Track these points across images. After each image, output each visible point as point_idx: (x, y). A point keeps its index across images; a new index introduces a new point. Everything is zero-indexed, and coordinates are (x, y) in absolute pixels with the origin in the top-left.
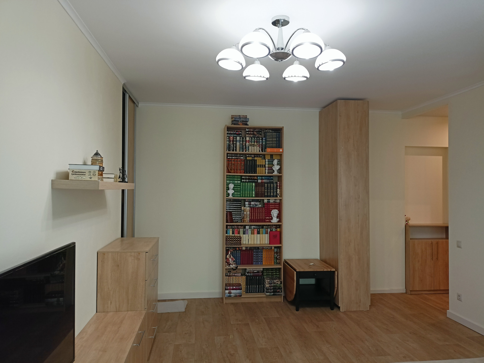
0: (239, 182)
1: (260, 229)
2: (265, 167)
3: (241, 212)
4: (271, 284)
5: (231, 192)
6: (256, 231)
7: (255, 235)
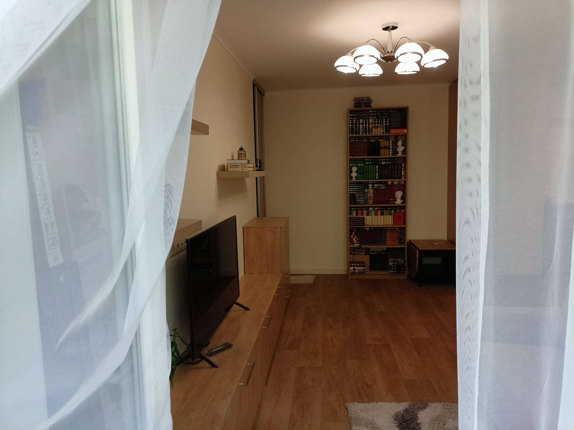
0: (362, 165)
1: (384, 211)
2: (389, 149)
3: (364, 194)
4: (395, 262)
5: (354, 175)
6: (379, 212)
7: (379, 216)
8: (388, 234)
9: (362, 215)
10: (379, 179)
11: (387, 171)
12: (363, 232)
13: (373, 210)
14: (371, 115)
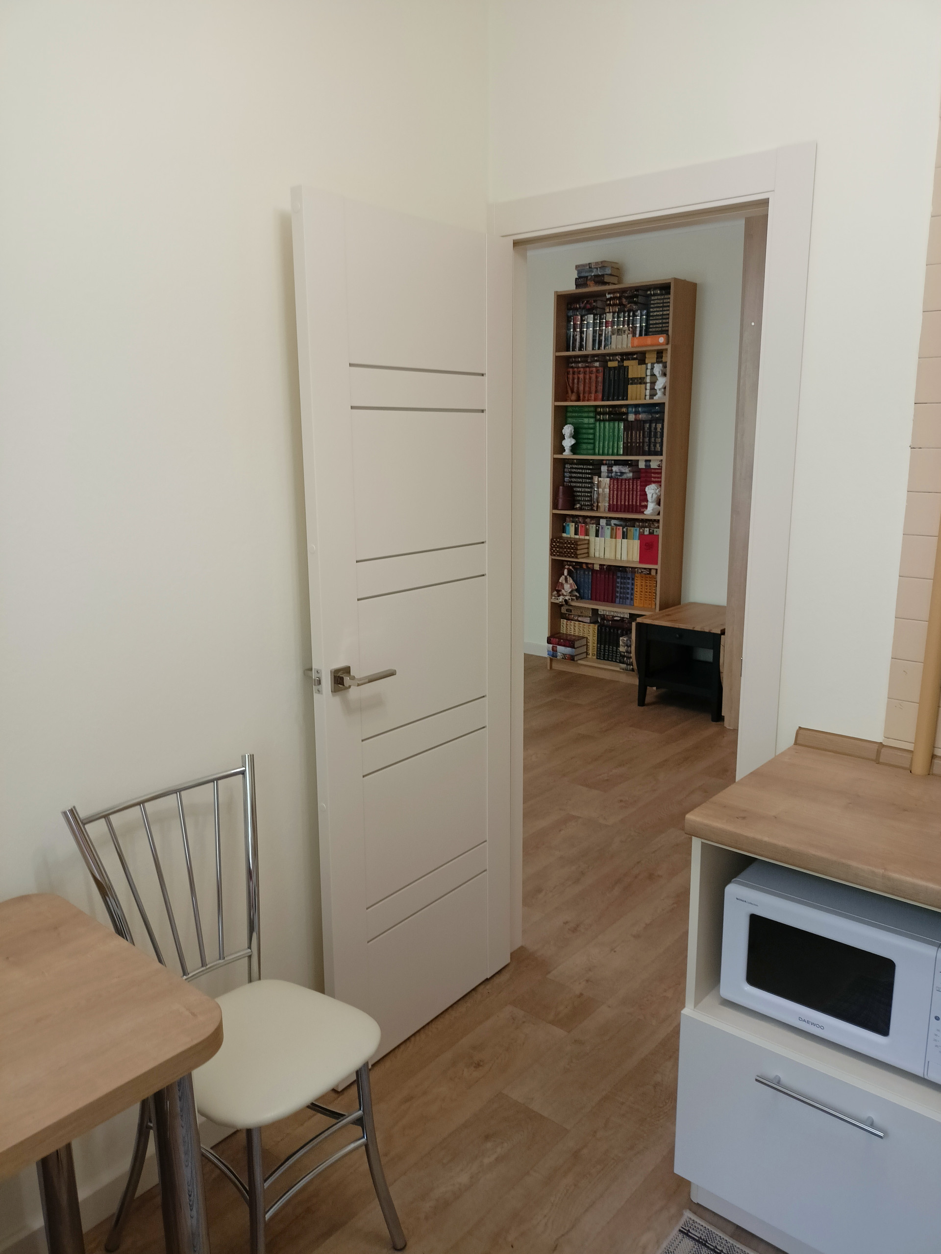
0: (592, 421)
1: (629, 528)
3: (591, 487)
5: (568, 443)
6: (620, 532)
7: (619, 540)
8: (637, 583)
9: (587, 534)
10: (623, 455)
11: (640, 435)
12: (589, 573)
13: (607, 524)
14: (610, 305)
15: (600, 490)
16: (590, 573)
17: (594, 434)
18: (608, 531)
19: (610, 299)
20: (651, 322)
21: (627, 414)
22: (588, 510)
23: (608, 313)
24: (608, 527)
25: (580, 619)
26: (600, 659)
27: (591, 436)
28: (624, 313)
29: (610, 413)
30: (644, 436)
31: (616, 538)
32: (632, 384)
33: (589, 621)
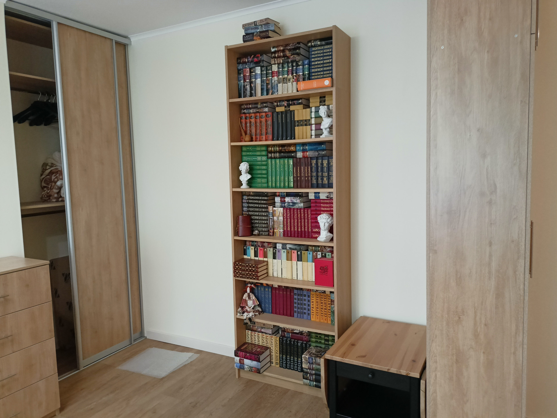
0: (264, 158)
1: (303, 252)
2: (311, 125)
3: (267, 216)
4: (312, 363)
5: (245, 178)
6: (295, 255)
7: (292, 262)
8: (313, 300)
9: (265, 256)
10: (294, 187)
11: (308, 171)
12: (268, 290)
13: (283, 248)
14: (275, 57)
15: (275, 218)
16: (270, 290)
17: (267, 170)
18: (284, 254)
19: (275, 52)
20: (313, 70)
21: (295, 152)
22: (265, 235)
23: (273, 64)
24: (284, 250)
25: (263, 330)
26: (282, 367)
27: (264, 172)
28: (288, 63)
29: (280, 152)
30: (311, 171)
31: (291, 260)
32: (298, 126)
33: (271, 333)
